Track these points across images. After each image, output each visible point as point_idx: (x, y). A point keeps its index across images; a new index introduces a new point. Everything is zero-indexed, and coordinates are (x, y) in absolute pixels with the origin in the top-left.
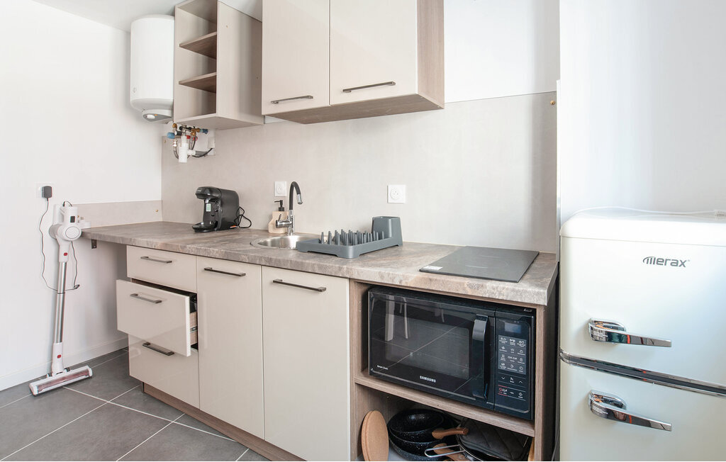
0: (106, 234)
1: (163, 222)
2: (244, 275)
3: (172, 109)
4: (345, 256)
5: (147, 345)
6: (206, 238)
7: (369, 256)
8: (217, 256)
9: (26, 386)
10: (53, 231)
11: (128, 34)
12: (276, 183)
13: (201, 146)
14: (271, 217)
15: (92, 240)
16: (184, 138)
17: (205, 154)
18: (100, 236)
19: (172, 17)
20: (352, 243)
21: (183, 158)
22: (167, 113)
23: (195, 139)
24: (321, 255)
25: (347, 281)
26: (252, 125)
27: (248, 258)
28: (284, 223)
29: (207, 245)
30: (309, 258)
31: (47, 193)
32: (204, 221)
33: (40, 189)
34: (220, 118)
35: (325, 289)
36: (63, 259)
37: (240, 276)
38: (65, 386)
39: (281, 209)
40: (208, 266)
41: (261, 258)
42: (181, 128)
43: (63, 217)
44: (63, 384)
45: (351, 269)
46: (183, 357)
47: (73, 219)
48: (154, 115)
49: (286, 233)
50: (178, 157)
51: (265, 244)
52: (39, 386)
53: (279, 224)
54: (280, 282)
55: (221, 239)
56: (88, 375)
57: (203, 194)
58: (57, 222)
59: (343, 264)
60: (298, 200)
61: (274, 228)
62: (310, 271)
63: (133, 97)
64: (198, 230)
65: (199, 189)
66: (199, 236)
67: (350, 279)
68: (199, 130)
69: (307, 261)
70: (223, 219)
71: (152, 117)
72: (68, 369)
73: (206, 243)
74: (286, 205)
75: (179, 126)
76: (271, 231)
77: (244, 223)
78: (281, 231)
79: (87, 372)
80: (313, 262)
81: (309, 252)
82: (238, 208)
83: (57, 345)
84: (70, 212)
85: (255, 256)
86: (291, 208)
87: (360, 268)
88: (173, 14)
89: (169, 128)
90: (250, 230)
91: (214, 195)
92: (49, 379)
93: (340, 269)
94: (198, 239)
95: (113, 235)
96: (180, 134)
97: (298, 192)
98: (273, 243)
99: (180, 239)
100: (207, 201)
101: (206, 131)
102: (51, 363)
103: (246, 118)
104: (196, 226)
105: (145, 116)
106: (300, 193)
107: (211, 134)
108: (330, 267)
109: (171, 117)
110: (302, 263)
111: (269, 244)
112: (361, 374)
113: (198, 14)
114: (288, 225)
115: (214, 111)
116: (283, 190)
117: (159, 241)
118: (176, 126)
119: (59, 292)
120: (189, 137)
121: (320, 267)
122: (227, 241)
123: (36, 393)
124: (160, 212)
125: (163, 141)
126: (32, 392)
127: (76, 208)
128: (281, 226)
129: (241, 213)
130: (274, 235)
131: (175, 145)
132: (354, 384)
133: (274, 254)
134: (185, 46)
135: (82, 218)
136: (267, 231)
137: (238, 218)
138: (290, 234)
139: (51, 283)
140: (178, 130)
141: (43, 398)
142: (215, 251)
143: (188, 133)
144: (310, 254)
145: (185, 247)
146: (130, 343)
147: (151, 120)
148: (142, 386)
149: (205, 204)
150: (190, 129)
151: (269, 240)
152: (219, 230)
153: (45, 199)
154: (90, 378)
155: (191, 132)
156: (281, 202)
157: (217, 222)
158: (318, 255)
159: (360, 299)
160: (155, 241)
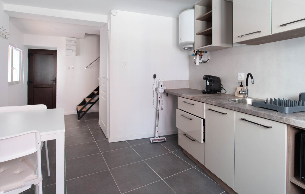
0: (172, 91)
1: (189, 89)
2: (226, 114)
3: (194, 44)
4: (283, 112)
5: (185, 135)
6: (208, 96)
7: (299, 114)
8: (214, 104)
9: (149, 139)
10: (156, 89)
11: (178, 19)
12: (239, 74)
13: (204, 58)
14: (236, 89)
15: (167, 93)
16: (198, 55)
17: (206, 62)
18: (170, 92)
19: (194, 9)
20: (286, 105)
21: (197, 64)
22: (192, 46)
23: (202, 56)
24: (267, 110)
25: (286, 126)
26: (227, 48)
27: (229, 107)
28: (243, 92)
29: (209, 99)
30: (261, 110)
31: (155, 76)
32: (206, 89)
33: (153, 75)
34: (213, 46)
35: (271, 127)
36: (159, 99)
37: (224, 114)
38: (159, 142)
39: (241, 86)
40: (210, 108)
41: (235, 107)
42: (197, 52)
43: (159, 85)
44: (158, 141)
45: (289, 119)
46: (200, 143)
47: (162, 86)
48: (187, 47)
49: (244, 97)
50: (195, 63)
51: (235, 101)
52: (152, 140)
53: (241, 92)
54: (245, 120)
55: (214, 97)
56: (165, 140)
57: (206, 78)
58: (157, 87)
59: (283, 116)
60: (252, 81)
61: (238, 94)
62: (262, 117)
63: (180, 42)
64: (204, 92)
65: (204, 76)
66: (204, 95)
67: (287, 125)
68: (203, 52)
69: (261, 112)
70: (214, 89)
71: (186, 48)
72: (160, 137)
73: (209, 98)
74: (244, 84)
75: (196, 51)
76: (236, 95)
77: (223, 91)
78: (242, 96)
79: (164, 139)
80: (264, 113)
81: (260, 107)
82: (220, 85)
83: (157, 128)
84: (161, 83)
85: (232, 106)
86: (247, 85)
87: (295, 120)
88: (194, 8)
89: (192, 52)
90: (226, 94)
91: (210, 78)
92: (154, 139)
93: (281, 118)
94: (205, 96)
95: (174, 92)
96: (196, 54)
97: (252, 78)
98: (239, 101)
99: (198, 96)
100: (208, 81)
101: (206, 52)
102: (155, 134)
103: (224, 45)
104: (204, 91)
105: (184, 48)
106: (253, 79)
107: (208, 53)
108: (275, 117)
109: (193, 48)
110: (257, 112)
111: (237, 101)
112: (294, 178)
113: (203, 5)
114: (246, 94)
115: (211, 44)
116: (243, 77)
117: (190, 96)
118: (195, 51)
119: (157, 110)
120: (199, 55)
121: (268, 116)
122: (217, 98)
123: (151, 142)
124: (188, 84)
125: (189, 57)
126: (150, 141)
127: (162, 82)
128: (242, 94)
129: (222, 86)
130: (238, 98)
131: (194, 59)
132: (289, 182)
133: (241, 106)
134: (198, 19)
135: (164, 86)
136: (235, 95)
137: (220, 89)
138: (246, 98)
139: (155, 107)
140: (196, 52)
141: (153, 144)
142: (213, 102)
143: (199, 53)
144: (261, 109)
145: (201, 99)
146: (179, 132)
147: (186, 50)
148: (182, 150)
149: (207, 82)
150: (200, 52)
151: (237, 100)
152: (213, 93)
153: (154, 79)
154: (165, 142)
155: (200, 53)
156: (241, 82)
157: (211, 90)
158: (266, 109)
159: (294, 137)
160: (189, 96)
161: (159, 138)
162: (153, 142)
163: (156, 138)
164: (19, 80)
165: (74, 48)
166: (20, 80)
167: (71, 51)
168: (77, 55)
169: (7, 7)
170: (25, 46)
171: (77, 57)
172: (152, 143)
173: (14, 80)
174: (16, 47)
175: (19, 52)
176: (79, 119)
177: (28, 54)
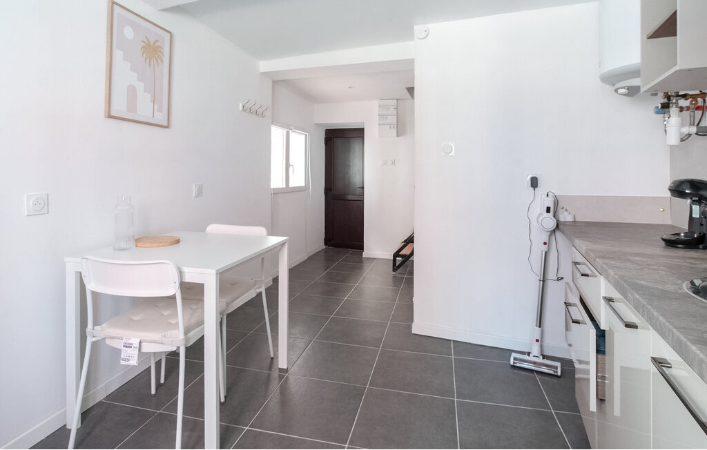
31: (534, 183)
33: (529, 179)
36: (542, 246)
38: (536, 372)
47: (548, 210)
52: (515, 359)
56: (557, 372)
64: (672, 243)
65: (674, 182)
83: (536, 328)
92: (525, 357)
104: (668, 238)
123: (512, 363)
124: (668, 212)
126: (508, 361)
141: (515, 371)
153: (532, 189)
161: (540, 360)
162: (518, 365)
163: (531, 358)
164: (304, 185)
165: (393, 120)
166: (306, 184)
167: (389, 126)
168: (398, 136)
169: (265, 65)
170: (317, 125)
171: (401, 138)
172: (513, 366)
173: (291, 185)
174: (291, 129)
175: (304, 136)
176: (393, 271)
177: (325, 138)
